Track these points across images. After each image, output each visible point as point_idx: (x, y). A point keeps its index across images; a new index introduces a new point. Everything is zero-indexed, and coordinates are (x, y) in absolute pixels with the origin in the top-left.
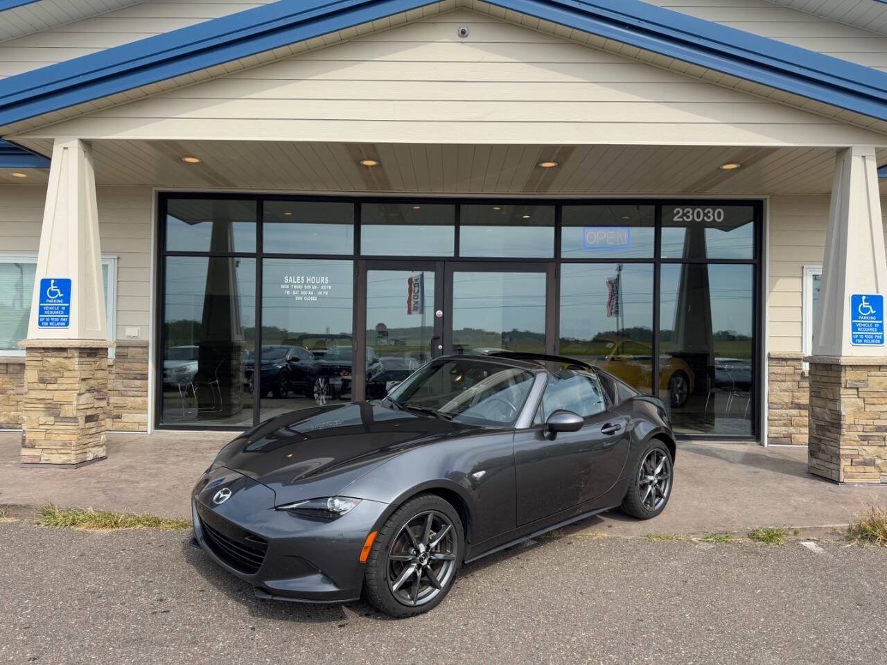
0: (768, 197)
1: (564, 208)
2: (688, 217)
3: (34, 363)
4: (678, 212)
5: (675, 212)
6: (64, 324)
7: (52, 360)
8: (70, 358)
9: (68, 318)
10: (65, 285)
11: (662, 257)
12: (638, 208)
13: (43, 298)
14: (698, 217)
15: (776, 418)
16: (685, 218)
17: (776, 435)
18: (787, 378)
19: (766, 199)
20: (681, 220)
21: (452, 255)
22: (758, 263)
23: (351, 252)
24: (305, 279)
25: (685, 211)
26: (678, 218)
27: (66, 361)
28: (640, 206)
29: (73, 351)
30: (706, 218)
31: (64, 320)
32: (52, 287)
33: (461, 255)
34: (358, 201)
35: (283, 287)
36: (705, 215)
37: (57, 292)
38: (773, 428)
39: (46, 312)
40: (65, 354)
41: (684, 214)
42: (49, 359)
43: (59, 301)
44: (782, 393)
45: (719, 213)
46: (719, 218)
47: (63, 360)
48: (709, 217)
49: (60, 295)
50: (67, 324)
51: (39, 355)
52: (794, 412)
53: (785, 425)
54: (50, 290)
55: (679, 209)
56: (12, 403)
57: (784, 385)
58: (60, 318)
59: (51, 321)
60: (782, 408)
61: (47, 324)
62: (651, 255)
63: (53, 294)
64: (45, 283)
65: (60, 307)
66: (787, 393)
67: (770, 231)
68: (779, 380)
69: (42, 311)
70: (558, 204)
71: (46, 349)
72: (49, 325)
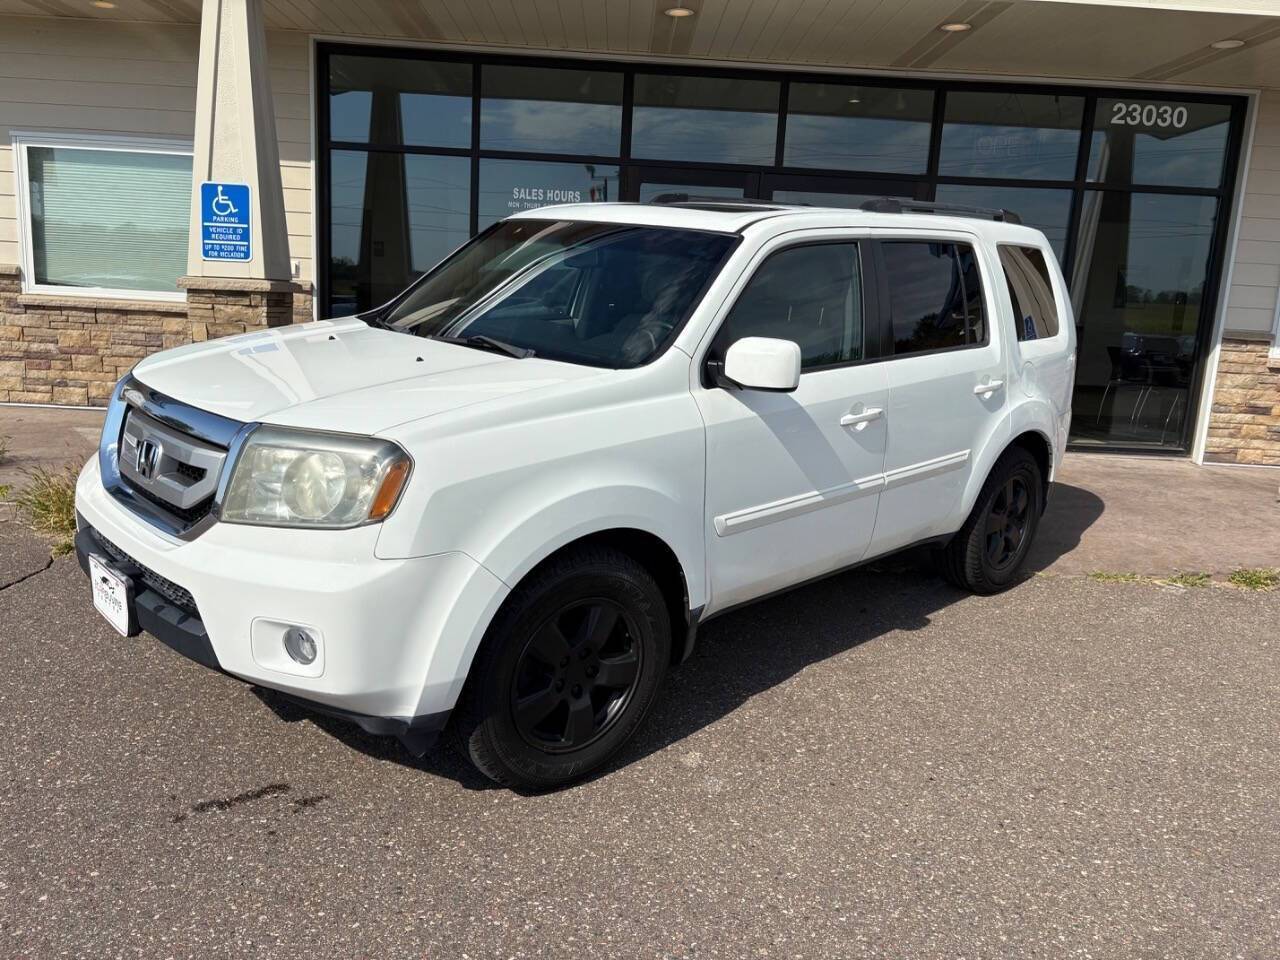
0: (1258, 93)
1: (950, 95)
2: (1134, 119)
3: (200, 312)
4: (1120, 110)
5: (1115, 109)
6: (242, 255)
7: (230, 310)
8: (256, 307)
9: (248, 247)
10: (238, 194)
11: (1088, 180)
12: (1057, 100)
13: (207, 214)
14: (1149, 120)
15: (1221, 425)
16: (1129, 119)
17: (1216, 450)
18: (1247, 369)
19: (1255, 95)
20: (1123, 122)
21: (771, 162)
22: (1225, 196)
23: (617, 154)
24: (545, 194)
25: (1130, 109)
26: (1119, 119)
27: (250, 310)
28: (1060, 98)
29: (259, 297)
30: (1159, 121)
31: (243, 249)
32: (221, 197)
33: (786, 164)
34: (630, 70)
35: (510, 204)
36: (1160, 116)
37: (228, 205)
38: (1215, 440)
39: (213, 236)
40: (246, 301)
41: (1129, 114)
42: (222, 307)
43: (232, 220)
44: (1234, 390)
45: (1181, 113)
46: (1179, 121)
47: (245, 311)
48: (1164, 120)
49: (234, 211)
50: (247, 255)
51: (208, 300)
52: (1248, 417)
53: (1232, 436)
54: (218, 201)
55: (1120, 105)
56: (106, 369)
57: (1240, 379)
58: (235, 246)
59: (222, 250)
60: (1230, 412)
61: (216, 254)
62: (1070, 177)
63: (223, 207)
64: (209, 191)
65: (235, 229)
66: (1240, 391)
67: (1253, 146)
68: (1233, 370)
69: (207, 233)
70: (941, 88)
71: (218, 293)
72: (219, 256)
